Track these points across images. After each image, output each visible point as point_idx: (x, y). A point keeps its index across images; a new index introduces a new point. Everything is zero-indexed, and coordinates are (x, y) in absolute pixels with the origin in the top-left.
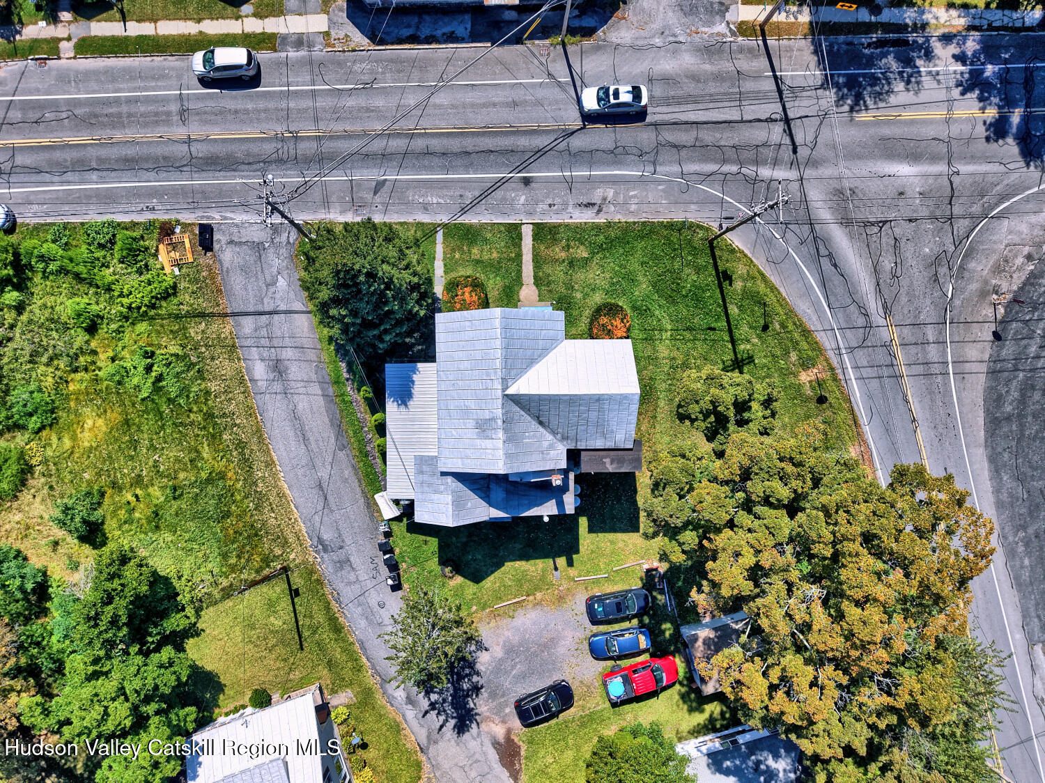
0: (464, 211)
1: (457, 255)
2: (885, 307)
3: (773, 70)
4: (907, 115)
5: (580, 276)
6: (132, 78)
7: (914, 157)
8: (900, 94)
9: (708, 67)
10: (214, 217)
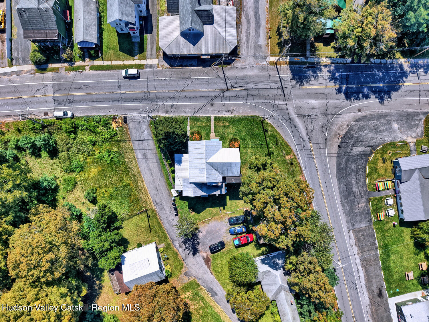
0: (195, 113)
1: (193, 125)
2: (309, 139)
3: (279, 75)
4: (315, 87)
5: (227, 130)
6: (105, 77)
7: (317, 98)
8: (313, 81)
9: (261, 73)
10: (128, 114)
